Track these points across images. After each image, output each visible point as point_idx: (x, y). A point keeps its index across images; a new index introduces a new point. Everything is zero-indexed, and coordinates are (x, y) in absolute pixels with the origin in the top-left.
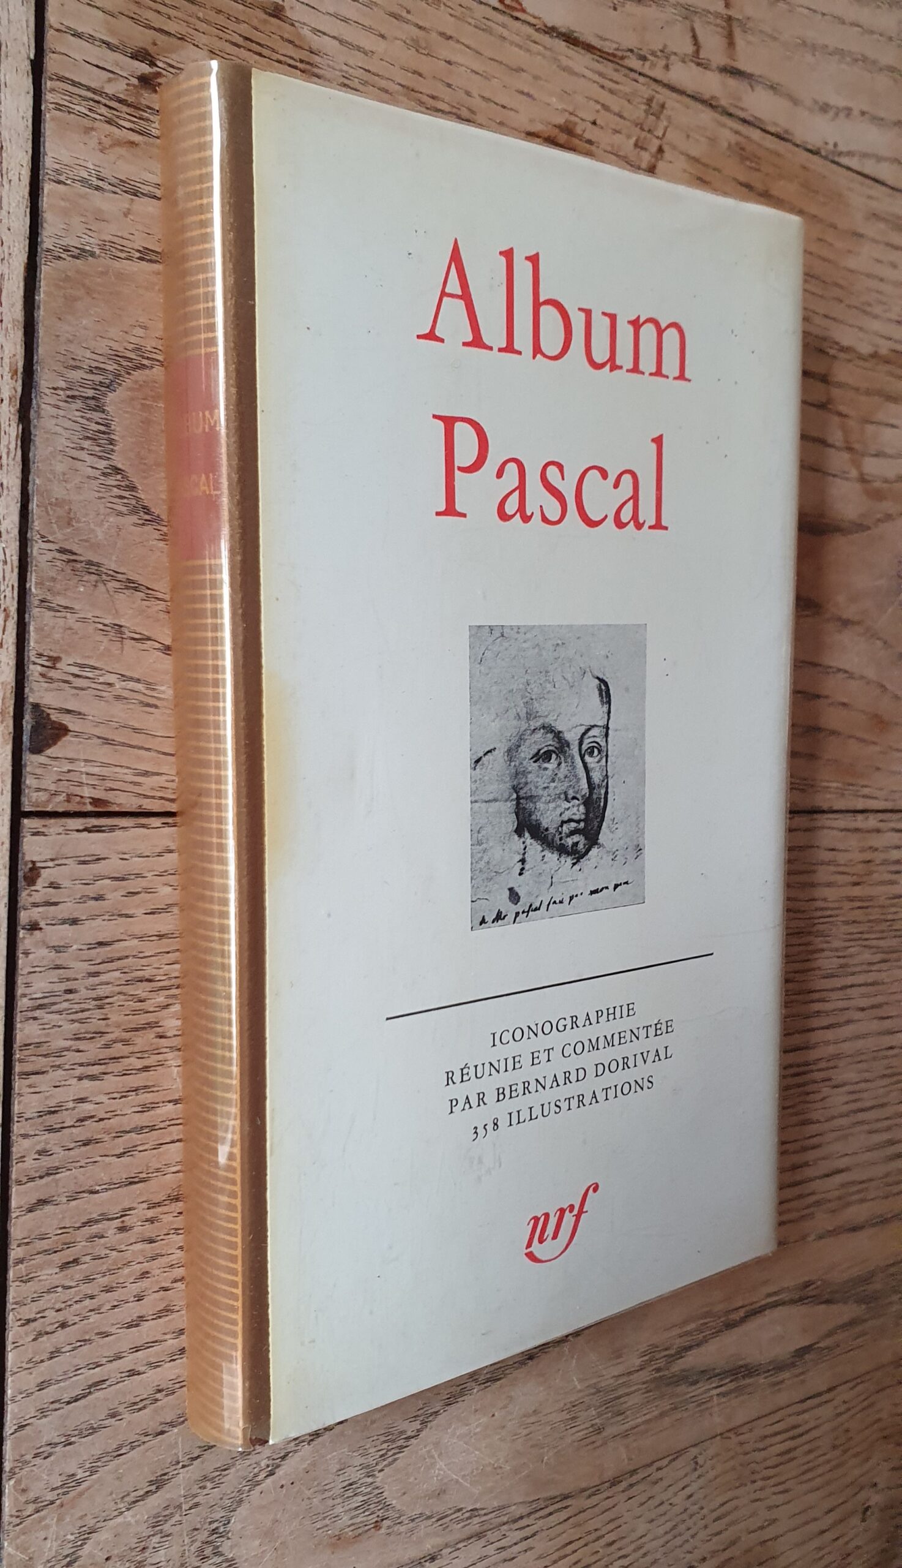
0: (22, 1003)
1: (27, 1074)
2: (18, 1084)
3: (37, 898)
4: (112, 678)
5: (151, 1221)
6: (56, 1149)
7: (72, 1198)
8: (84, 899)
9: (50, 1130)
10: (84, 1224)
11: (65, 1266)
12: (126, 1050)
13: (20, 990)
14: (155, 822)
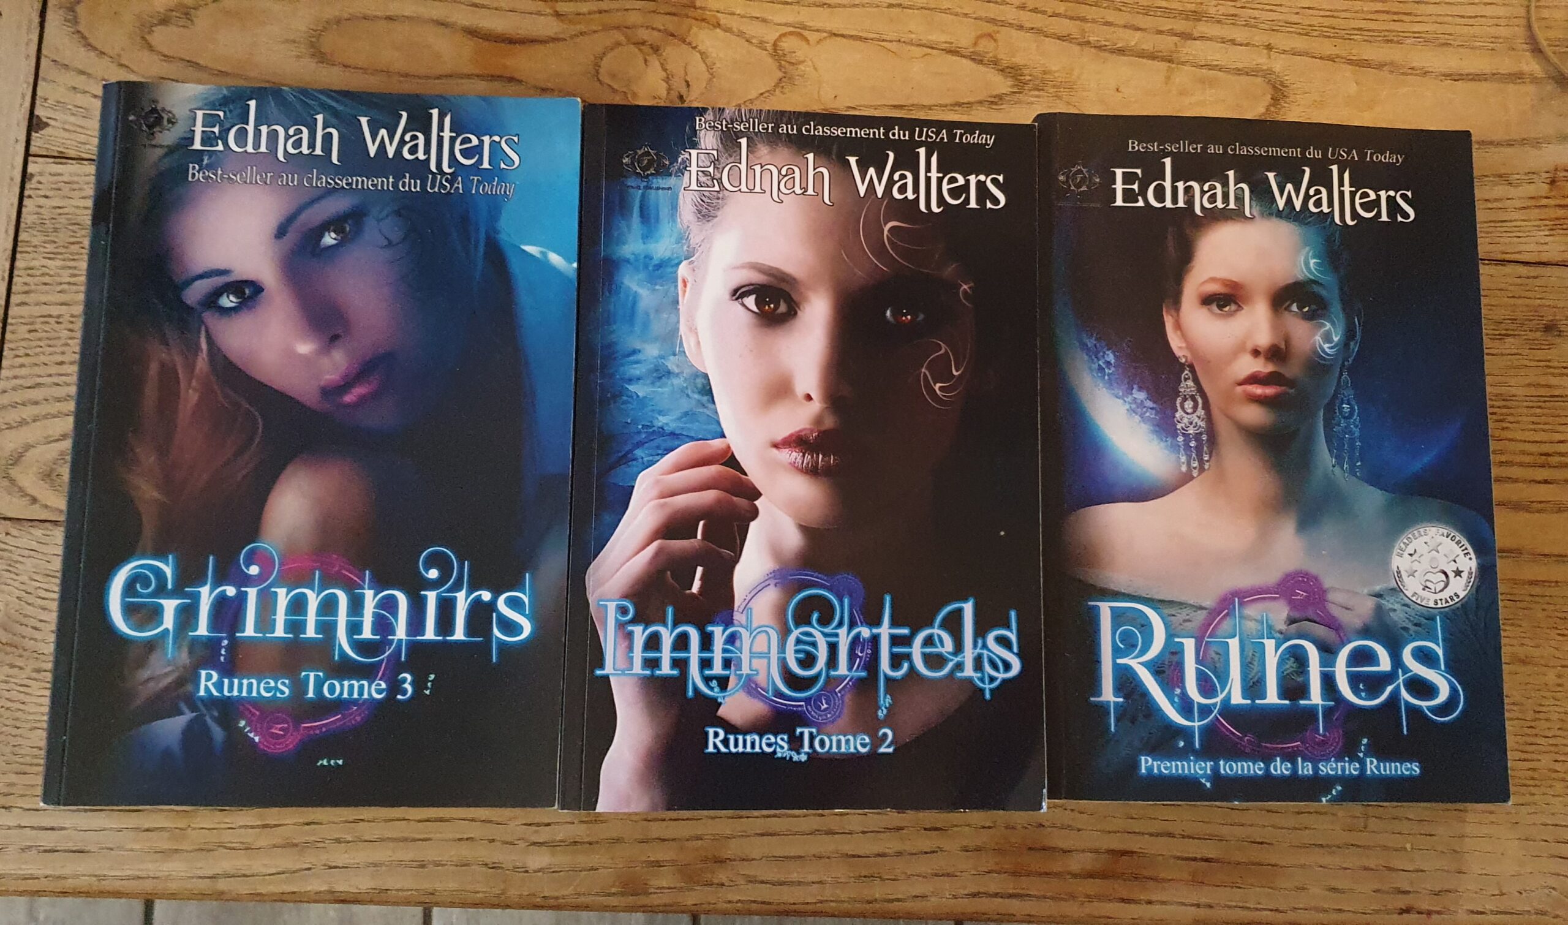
0: (22, 225)
1: (21, 252)
2: (18, 256)
3: (32, 186)
4: (69, 107)
5: (72, 322)
6: (32, 283)
7: (37, 304)
8: (52, 189)
9: (29, 275)
10: (41, 316)
11: (30, 331)
12: (64, 251)
13: (22, 220)
14: (85, 162)
